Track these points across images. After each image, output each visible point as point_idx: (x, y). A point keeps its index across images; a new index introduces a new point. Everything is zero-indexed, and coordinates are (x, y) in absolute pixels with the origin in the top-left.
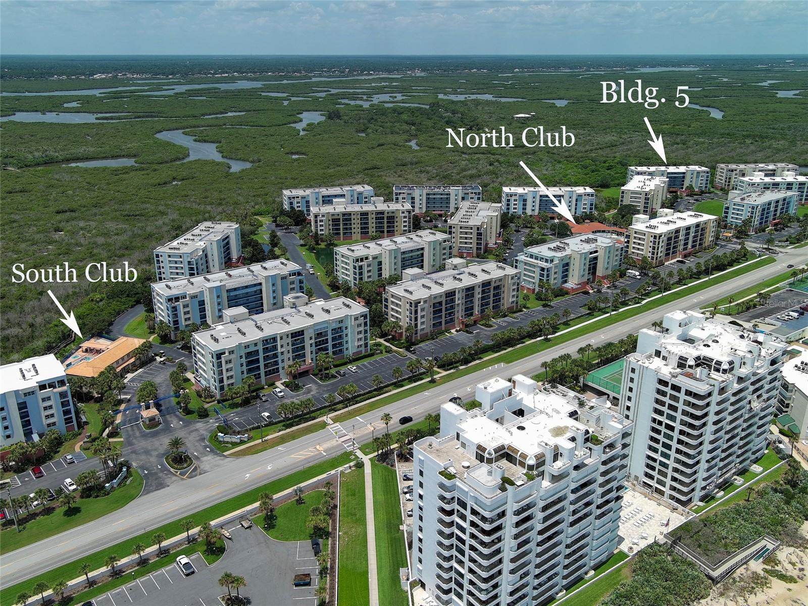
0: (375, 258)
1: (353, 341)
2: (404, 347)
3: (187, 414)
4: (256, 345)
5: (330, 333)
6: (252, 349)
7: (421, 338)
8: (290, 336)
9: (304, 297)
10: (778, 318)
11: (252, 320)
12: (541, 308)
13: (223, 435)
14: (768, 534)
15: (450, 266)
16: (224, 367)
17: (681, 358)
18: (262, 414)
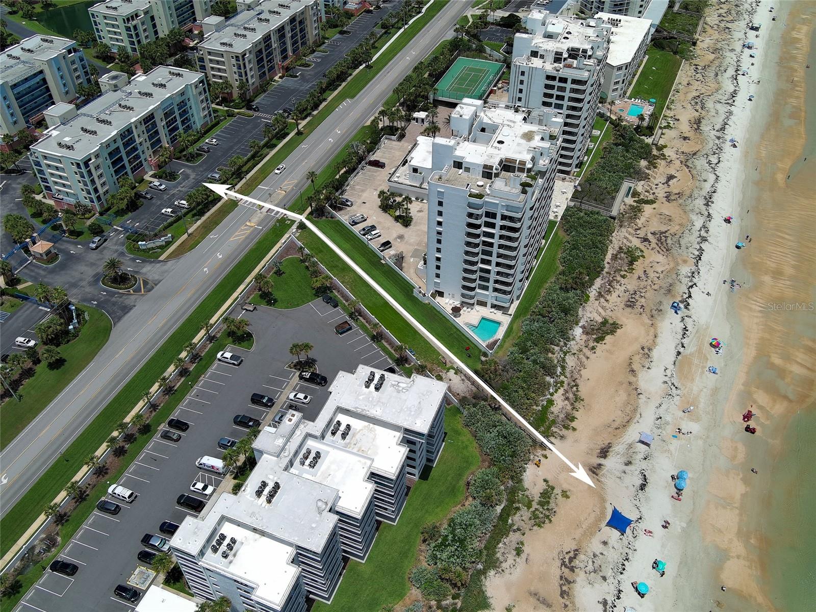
0: (146, 13)
1: (198, 113)
2: (243, 107)
3: (78, 236)
4: (115, 141)
5: (176, 109)
6: (113, 147)
7: (254, 94)
8: (143, 122)
9: (121, 76)
10: (538, 4)
11: (85, 115)
12: (338, 36)
13: (144, 242)
14: (626, 176)
15: (243, 7)
16: (95, 175)
17: (557, 53)
18: (163, 211)
